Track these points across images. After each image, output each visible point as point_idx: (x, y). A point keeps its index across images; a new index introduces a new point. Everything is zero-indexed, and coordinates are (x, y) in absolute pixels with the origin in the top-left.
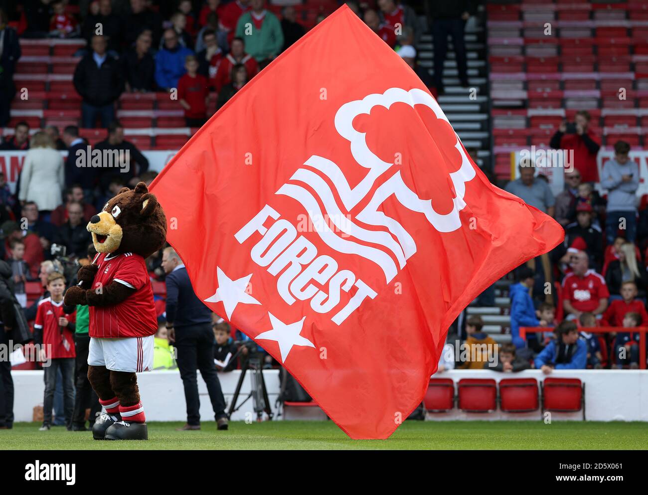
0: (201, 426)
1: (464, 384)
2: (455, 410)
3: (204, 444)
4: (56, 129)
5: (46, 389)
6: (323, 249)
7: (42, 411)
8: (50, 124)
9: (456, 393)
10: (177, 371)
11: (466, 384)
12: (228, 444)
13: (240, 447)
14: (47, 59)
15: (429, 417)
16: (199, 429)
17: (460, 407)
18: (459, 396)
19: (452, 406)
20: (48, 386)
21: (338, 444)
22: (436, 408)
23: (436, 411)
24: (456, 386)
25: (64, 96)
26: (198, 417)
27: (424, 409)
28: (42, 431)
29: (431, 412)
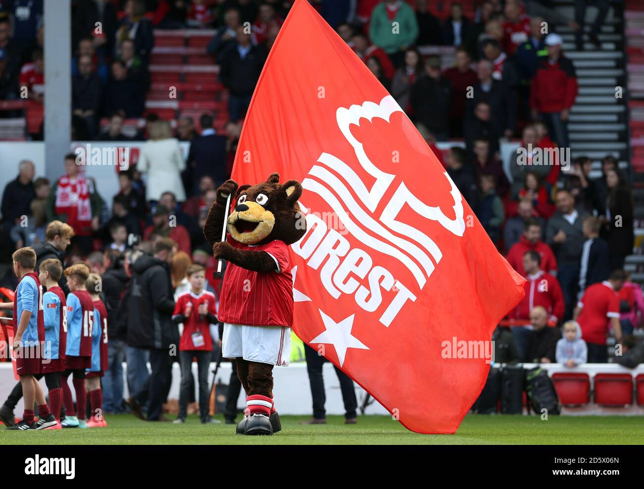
0: (327, 420)
1: (600, 378)
2: (591, 405)
3: (337, 438)
4: (191, 120)
5: (182, 381)
6: (355, 243)
7: (177, 404)
8: (185, 115)
9: (592, 387)
10: (304, 365)
11: (601, 378)
12: (362, 438)
13: (373, 441)
14: (181, 50)
15: (564, 412)
16: (324, 423)
17: (596, 401)
18: (595, 391)
19: (587, 401)
20: (184, 378)
21: (472, 439)
22: (572, 402)
23: (572, 405)
24: (592, 381)
25: (199, 87)
26: (323, 411)
27: (560, 403)
28: (176, 424)
29: (567, 406)
